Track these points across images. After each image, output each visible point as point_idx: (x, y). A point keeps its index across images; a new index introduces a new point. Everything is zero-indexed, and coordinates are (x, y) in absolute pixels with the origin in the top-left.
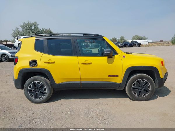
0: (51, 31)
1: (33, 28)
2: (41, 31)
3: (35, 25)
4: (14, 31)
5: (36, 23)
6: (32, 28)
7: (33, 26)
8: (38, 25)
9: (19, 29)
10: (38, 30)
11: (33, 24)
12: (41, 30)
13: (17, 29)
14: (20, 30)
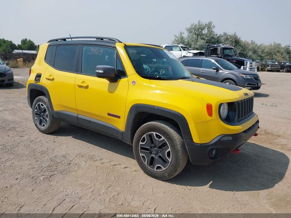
0: (237, 37)
1: (205, 32)
2: (218, 37)
3: (209, 28)
4: (176, 37)
5: (210, 23)
6: (203, 32)
7: (206, 29)
8: (214, 27)
9: (183, 33)
10: (212, 36)
11: (206, 25)
12: (217, 35)
13: (181, 33)
14: (186, 35)
